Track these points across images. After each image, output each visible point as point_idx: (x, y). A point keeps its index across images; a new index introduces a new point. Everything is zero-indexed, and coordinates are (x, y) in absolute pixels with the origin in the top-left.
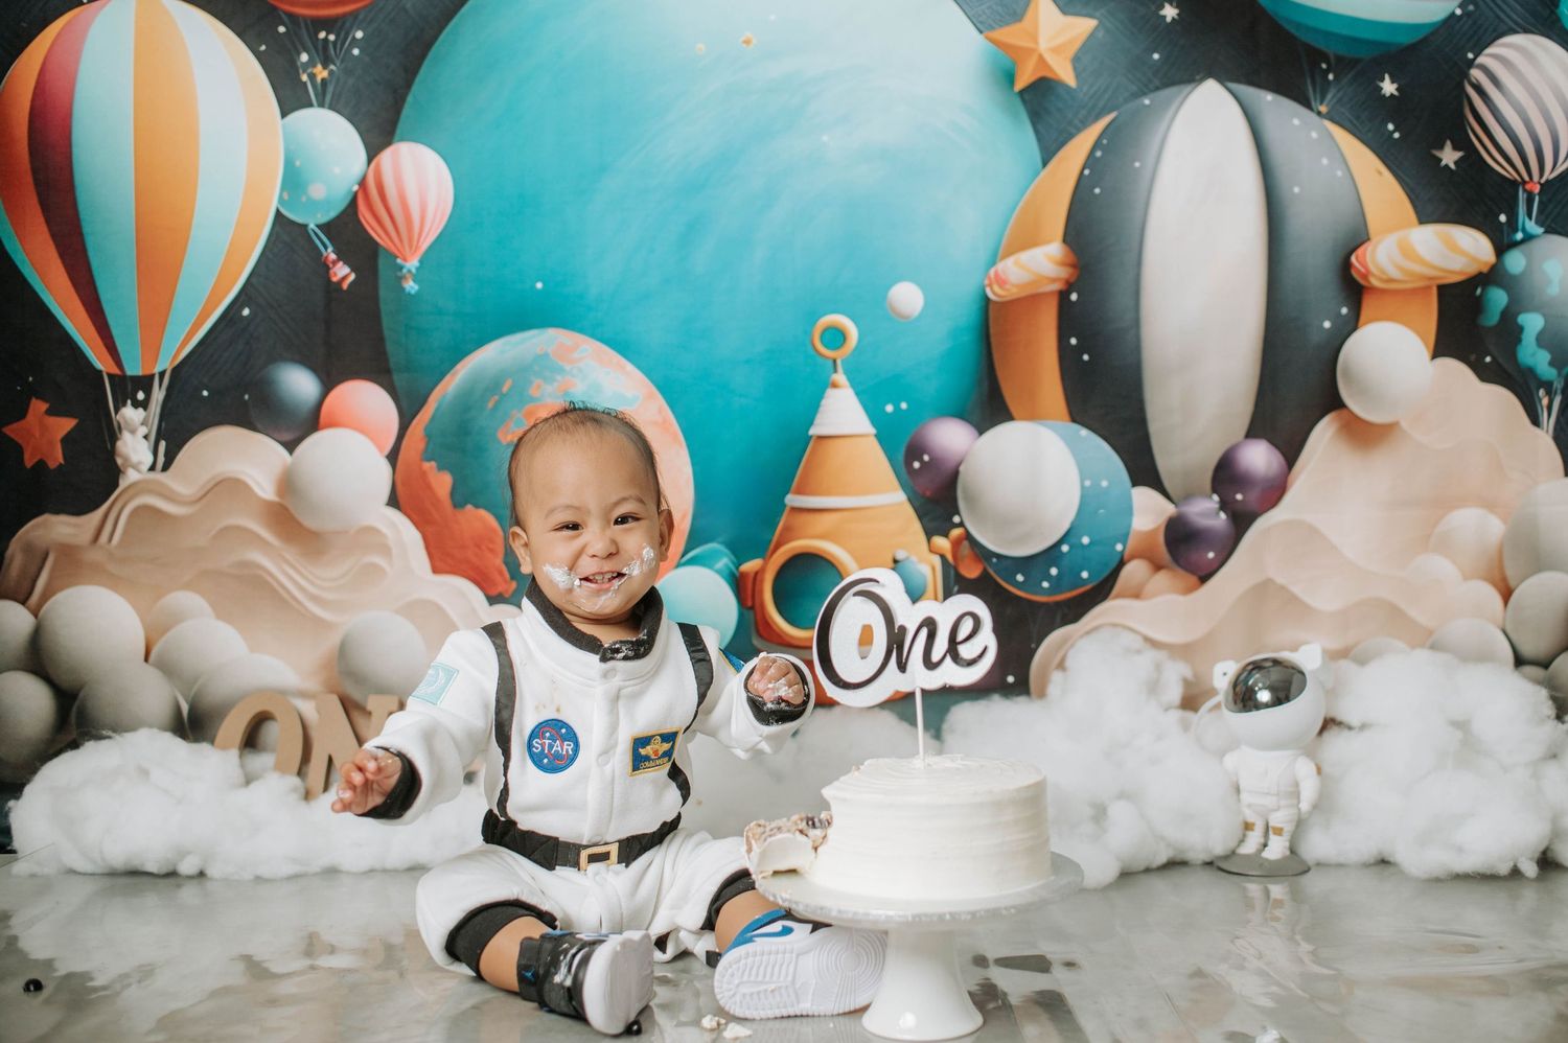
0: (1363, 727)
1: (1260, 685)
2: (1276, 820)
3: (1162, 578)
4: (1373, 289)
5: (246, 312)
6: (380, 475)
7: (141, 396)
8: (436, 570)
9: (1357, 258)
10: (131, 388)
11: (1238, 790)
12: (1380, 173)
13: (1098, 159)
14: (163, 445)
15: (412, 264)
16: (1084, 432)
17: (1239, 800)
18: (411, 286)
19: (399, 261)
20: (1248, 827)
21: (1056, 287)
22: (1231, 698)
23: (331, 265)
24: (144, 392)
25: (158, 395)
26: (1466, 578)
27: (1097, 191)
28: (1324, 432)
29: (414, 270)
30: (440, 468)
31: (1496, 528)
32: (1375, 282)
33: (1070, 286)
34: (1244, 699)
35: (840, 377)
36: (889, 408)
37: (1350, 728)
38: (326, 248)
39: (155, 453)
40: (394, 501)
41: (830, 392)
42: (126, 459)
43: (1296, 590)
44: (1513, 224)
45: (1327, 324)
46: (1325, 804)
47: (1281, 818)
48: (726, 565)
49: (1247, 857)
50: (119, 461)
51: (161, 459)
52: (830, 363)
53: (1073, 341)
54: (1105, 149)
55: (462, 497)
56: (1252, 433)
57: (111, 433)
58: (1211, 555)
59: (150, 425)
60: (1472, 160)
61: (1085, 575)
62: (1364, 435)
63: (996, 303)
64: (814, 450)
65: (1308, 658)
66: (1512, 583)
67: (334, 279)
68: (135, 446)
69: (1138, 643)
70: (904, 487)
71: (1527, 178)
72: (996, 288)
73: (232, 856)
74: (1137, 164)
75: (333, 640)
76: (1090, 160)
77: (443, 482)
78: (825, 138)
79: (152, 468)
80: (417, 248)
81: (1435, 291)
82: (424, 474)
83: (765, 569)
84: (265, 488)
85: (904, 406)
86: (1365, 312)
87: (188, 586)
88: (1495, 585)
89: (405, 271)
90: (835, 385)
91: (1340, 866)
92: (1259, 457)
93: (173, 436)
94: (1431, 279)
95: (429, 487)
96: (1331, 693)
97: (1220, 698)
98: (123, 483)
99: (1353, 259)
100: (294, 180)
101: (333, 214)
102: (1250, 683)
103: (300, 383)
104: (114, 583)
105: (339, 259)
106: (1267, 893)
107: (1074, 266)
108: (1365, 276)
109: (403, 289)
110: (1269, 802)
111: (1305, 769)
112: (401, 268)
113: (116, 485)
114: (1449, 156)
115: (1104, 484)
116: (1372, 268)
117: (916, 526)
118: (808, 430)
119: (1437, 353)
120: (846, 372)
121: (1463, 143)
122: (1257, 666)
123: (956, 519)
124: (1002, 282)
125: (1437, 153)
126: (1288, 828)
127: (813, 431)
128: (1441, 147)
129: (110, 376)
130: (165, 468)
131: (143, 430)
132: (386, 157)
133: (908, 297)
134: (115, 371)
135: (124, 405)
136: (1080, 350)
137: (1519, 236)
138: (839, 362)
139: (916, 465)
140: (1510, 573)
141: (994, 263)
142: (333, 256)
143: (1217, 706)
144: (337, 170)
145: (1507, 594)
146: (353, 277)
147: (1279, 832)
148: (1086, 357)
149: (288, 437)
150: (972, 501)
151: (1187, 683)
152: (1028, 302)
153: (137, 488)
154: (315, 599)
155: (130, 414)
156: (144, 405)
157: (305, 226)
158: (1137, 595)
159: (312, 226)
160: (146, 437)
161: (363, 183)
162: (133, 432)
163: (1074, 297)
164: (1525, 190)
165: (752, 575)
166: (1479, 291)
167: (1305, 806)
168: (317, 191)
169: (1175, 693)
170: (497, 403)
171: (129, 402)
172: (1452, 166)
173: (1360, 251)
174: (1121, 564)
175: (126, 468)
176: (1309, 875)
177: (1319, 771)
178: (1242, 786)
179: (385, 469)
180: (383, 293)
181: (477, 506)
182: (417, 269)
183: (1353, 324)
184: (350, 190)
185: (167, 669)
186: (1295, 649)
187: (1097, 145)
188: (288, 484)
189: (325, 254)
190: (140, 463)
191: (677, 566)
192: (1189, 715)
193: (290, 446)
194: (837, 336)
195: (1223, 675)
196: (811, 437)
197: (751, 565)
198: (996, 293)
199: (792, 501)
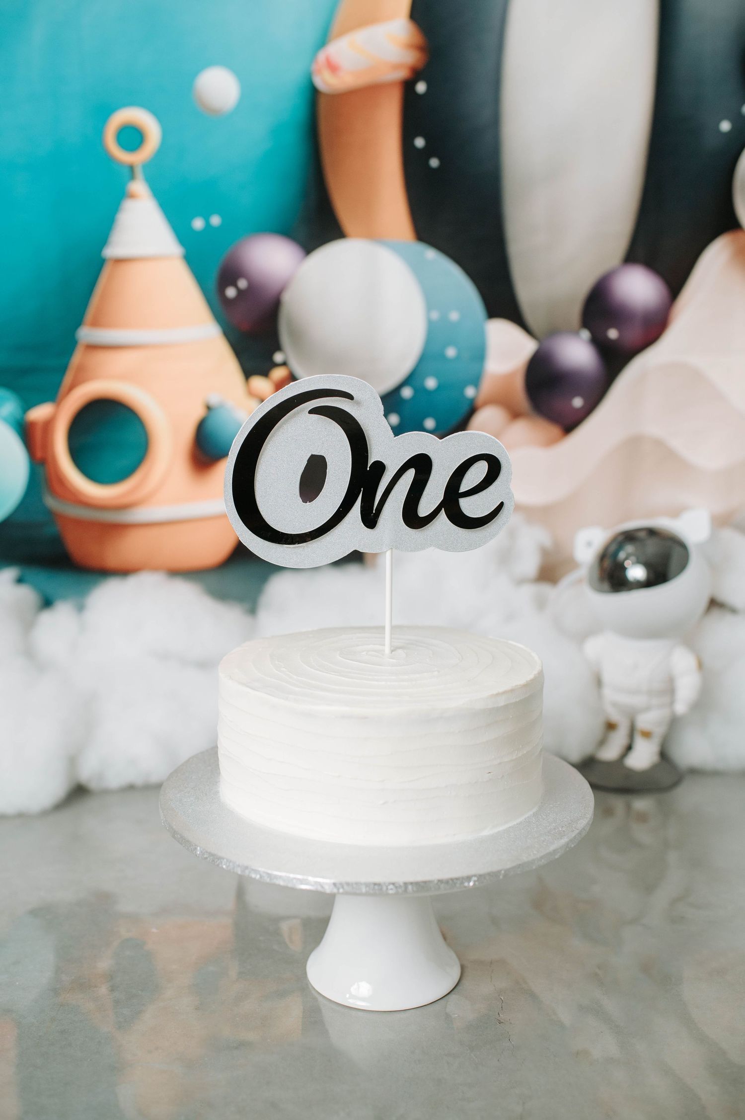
1: (633, 559)
2: (645, 722)
3: (520, 428)
11: (599, 682)
16: (431, 254)
17: (600, 696)
20: (611, 727)
21: (402, 74)
22: (596, 574)
28: (714, 258)
33: (417, 75)
34: (611, 576)
35: (139, 187)
36: (198, 224)
37: (733, 611)
41: (127, 204)
43: (677, 444)
45: (725, 126)
47: (652, 720)
48: (12, 412)
49: (608, 764)
52: (126, 171)
56: (632, 257)
58: (578, 402)
61: (430, 422)
63: (325, 95)
64: (110, 276)
65: (690, 528)
70: (219, 317)
72: (327, 76)
83: (57, 417)
85: (216, 221)
90: (132, 196)
92: (639, 288)
97: (581, 573)
102: (622, 556)
106: (629, 807)
107: (421, 49)
110: (637, 701)
115: (454, 316)
117: (230, 366)
118: (101, 251)
120: (146, 180)
122: (628, 537)
123: (278, 357)
124: (333, 67)
126: (658, 732)
127: (108, 252)
133: (219, 86)
136: (428, 152)
138: (138, 168)
139: (231, 292)
141: (324, 40)
143: (580, 581)
148: (434, 163)
150: (297, 337)
151: (545, 553)
152: (366, 94)
163: (421, 87)
165: (42, 424)
167: (681, 708)
169: (530, 564)
174: (471, 411)
178: (607, 678)
186: (675, 514)
192: (546, 589)
194: (133, 136)
195: (587, 544)
196: (105, 259)
197: (39, 413)
198: (326, 82)
199: (86, 334)
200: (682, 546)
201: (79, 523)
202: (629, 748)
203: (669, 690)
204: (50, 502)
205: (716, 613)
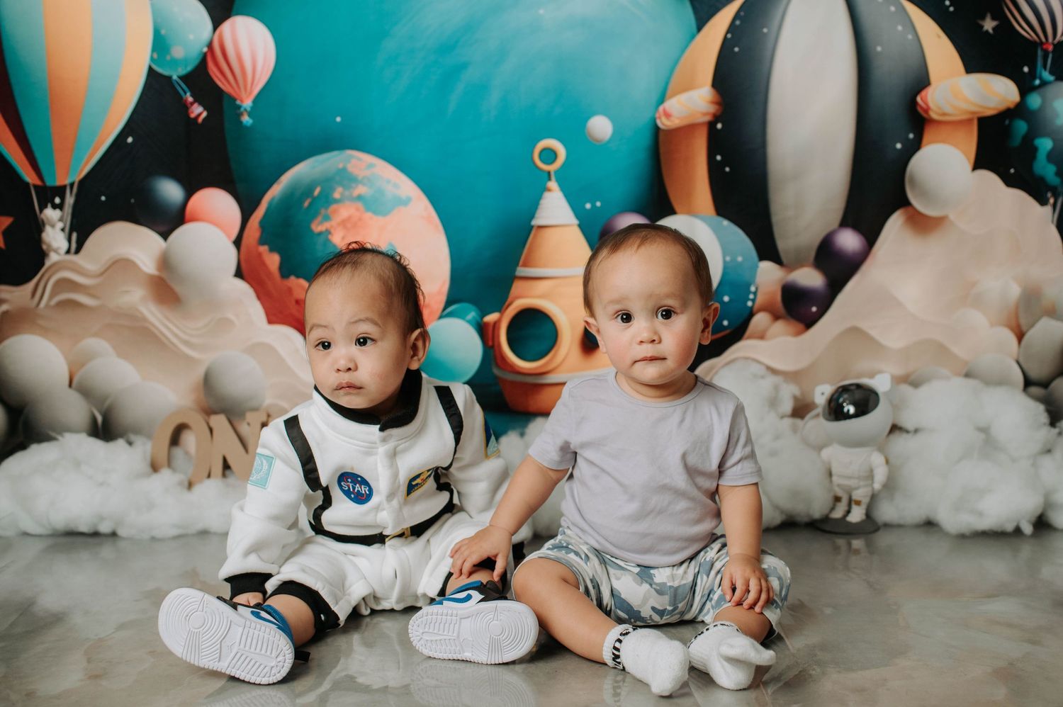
0: (916, 431)
1: (848, 402)
2: (857, 495)
3: (780, 326)
4: (932, 121)
5: (130, 140)
6: (230, 256)
7: (57, 200)
8: (270, 322)
9: (922, 99)
10: (50, 195)
11: (830, 474)
12: (939, 37)
13: (738, 27)
14: (74, 236)
15: (247, 104)
16: (726, 223)
17: (831, 481)
18: (246, 120)
19: (238, 102)
20: (837, 499)
21: (707, 118)
22: (827, 411)
23: (189, 105)
24: (60, 198)
25: (70, 200)
26: (992, 325)
27: (736, 49)
28: (895, 223)
29: (249, 109)
30: (272, 250)
31: (1015, 291)
32: (934, 116)
33: (716, 118)
34: (835, 411)
35: (553, 184)
36: (588, 206)
37: (907, 432)
38: (185, 93)
39: (69, 240)
40: (239, 274)
41: (547, 195)
42: (49, 246)
43: (873, 333)
44: (1033, 75)
45: (899, 146)
46: (890, 485)
47: (861, 494)
48: (474, 317)
49: (836, 520)
50: (44, 247)
51: (74, 245)
52: (546, 175)
53: (719, 158)
54: (743, 20)
55: (287, 270)
56: (845, 223)
57: (38, 227)
58: (814, 309)
59: (64, 220)
60: (1005, 27)
61: (725, 323)
62: (922, 224)
63: (663, 130)
64: (535, 236)
65: (881, 384)
66: (1024, 328)
67: (193, 116)
68: (55, 237)
69: (763, 371)
71: (1044, 40)
72: (664, 119)
73: (135, 523)
74: (765, 30)
75: (200, 372)
76: (732, 28)
77: (273, 261)
78: (541, 12)
79: (68, 252)
80: (251, 93)
81: (975, 122)
82: (260, 255)
83: (502, 320)
84: (148, 266)
85: (598, 204)
86: (926, 138)
87: (96, 335)
88: (1012, 329)
89: (242, 109)
90: (549, 190)
91: (900, 526)
92: (849, 241)
93: (81, 229)
94: (973, 113)
95: (263, 264)
96: (896, 407)
97: (819, 410)
98: (48, 263)
99: (919, 99)
100: (160, 44)
101: (189, 68)
102: (841, 400)
103: (170, 190)
104: (45, 332)
105: (195, 101)
106: (849, 544)
107: (719, 103)
108: (927, 110)
109: (241, 122)
110: (852, 483)
111: (877, 460)
112: (239, 107)
113: (43, 264)
114: (989, 25)
115: (740, 259)
116: (931, 105)
118: (531, 220)
119: (977, 165)
120: (557, 181)
121: (999, 15)
122: (844, 389)
124: (668, 115)
125: (981, 22)
126: (865, 501)
127: (534, 223)
128: (983, 18)
129: (36, 187)
130: (78, 251)
131: (60, 225)
132: (226, 27)
133: (601, 126)
134: (38, 182)
135: (46, 207)
136: (723, 164)
137: (1037, 82)
138: (552, 174)
140: (1024, 322)
141: (662, 100)
142: (190, 99)
143: (817, 415)
144: (191, 37)
145: (1020, 336)
146: (205, 114)
147: (858, 503)
148: (727, 169)
149: (163, 229)
151: (796, 399)
152: (687, 130)
153: (58, 266)
154: (186, 343)
155: (50, 214)
156: (60, 207)
157: (169, 78)
158: (761, 336)
159: (175, 77)
160: (63, 230)
161: (210, 46)
162: (53, 226)
163: (719, 126)
164: (1042, 49)
165: (492, 324)
166: (1007, 122)
167: (877, 486)
168: (178, 52)
169: (788, 406)
170: (310, 204)
171: (49, 205)
172: (991, 31)
173: (923, 93)
174: (751, 314)
175: (50, 251)
176: (880, 533)
177: (887, 462)
178: (834, 471)
179: (232, 251)
180: (227, 125)
181: (298, 277)
182: (252, 108)
183: (916, 146)
184: (201, 52)
185: (86, 392)
186: (872, 376)
187: (737, 16)
188: (165, 262)
189: (184, 96)
190: (59, 248)
191: (441, 317)
192: (798, 422)
193: (165, 235)
194: (550, 155)
195: (821, 394)
196: (533, 227)
197: (491, 318)
198: (664, 123)
199: (521, 271)
200: (876, 394)
201: (513, 383)
202: (848, 512)
203: (870, 476)
204: (496, 371)
205: (897, 434)
